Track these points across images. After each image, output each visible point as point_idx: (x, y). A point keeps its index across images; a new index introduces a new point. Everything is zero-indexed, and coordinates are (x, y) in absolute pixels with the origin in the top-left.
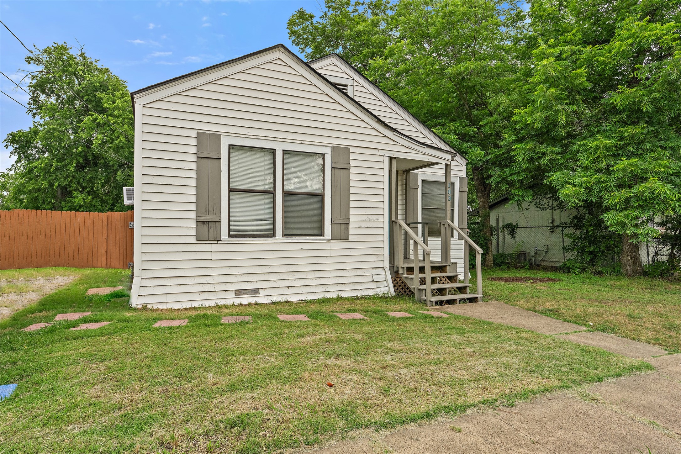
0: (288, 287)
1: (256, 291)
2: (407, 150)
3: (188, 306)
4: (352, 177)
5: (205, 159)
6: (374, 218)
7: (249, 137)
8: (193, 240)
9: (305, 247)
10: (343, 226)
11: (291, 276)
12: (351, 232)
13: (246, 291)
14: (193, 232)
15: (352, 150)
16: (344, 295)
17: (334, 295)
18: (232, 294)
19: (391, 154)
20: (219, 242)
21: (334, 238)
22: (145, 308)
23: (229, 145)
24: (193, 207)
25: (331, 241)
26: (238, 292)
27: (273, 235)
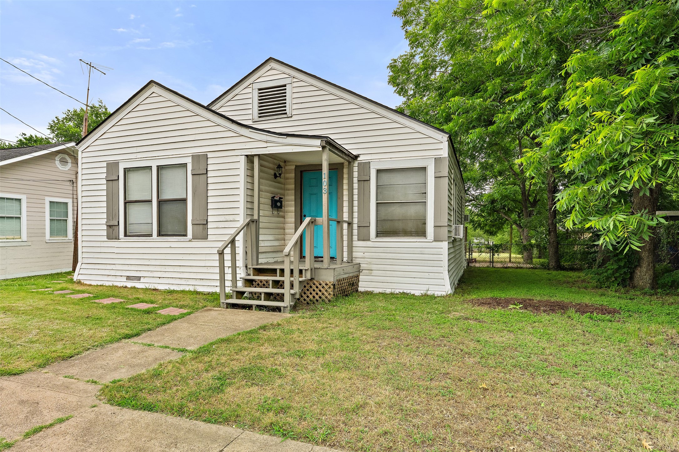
0: (160, 278)
1: (139, 278)
2: (265, 145)
3: (99, 284)
4: (210, 180)
5: (111, 182)
6: (231, 218)
7: (136, 160)
8: (105, 239)
9: (173, 245)
10: (201, 226)
11: (163, 269)
12: (210, 232)
13: (133, 278)
14: (105, 233)
15: (210, 155)
16: (200, 289)
17: (192, 289)
18: (124, 279)
19: (249, 152)
20: (119, 240)
21: (195, 237)
22: (79, 282)
23: (124, 169)
24: (105, 216)
25: (193, 240)
26: (128, 278)
27: (151, 235)
